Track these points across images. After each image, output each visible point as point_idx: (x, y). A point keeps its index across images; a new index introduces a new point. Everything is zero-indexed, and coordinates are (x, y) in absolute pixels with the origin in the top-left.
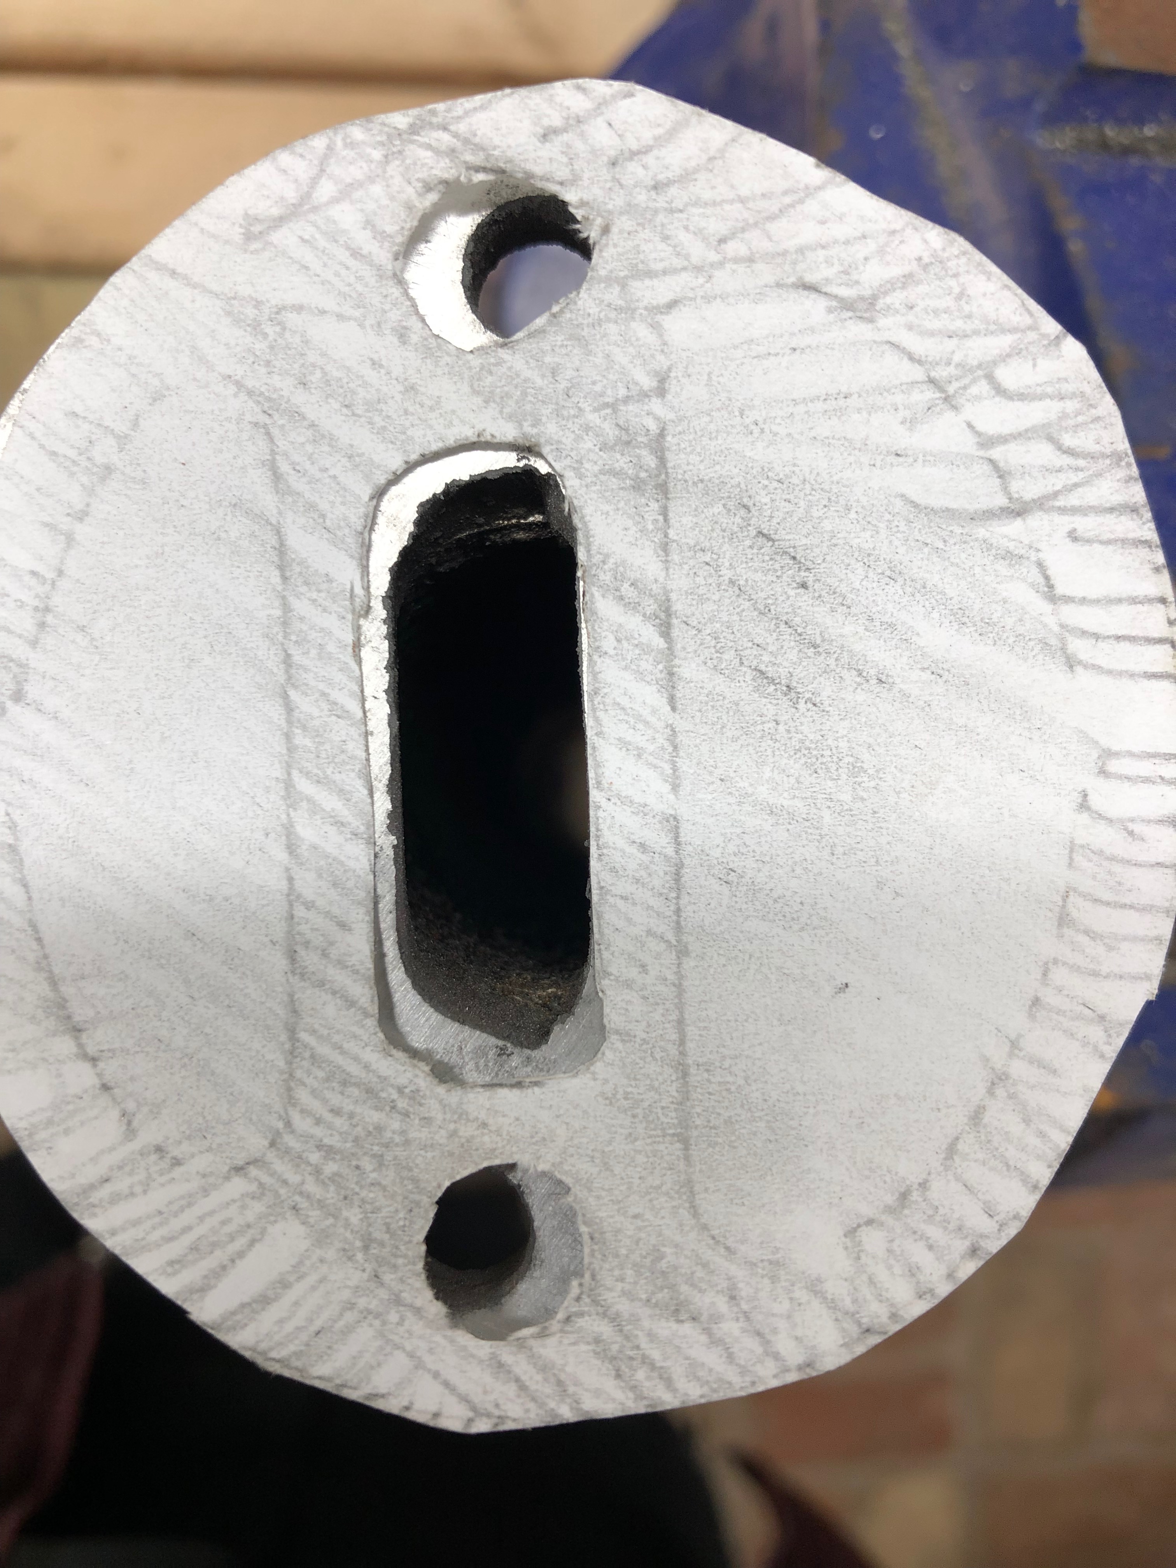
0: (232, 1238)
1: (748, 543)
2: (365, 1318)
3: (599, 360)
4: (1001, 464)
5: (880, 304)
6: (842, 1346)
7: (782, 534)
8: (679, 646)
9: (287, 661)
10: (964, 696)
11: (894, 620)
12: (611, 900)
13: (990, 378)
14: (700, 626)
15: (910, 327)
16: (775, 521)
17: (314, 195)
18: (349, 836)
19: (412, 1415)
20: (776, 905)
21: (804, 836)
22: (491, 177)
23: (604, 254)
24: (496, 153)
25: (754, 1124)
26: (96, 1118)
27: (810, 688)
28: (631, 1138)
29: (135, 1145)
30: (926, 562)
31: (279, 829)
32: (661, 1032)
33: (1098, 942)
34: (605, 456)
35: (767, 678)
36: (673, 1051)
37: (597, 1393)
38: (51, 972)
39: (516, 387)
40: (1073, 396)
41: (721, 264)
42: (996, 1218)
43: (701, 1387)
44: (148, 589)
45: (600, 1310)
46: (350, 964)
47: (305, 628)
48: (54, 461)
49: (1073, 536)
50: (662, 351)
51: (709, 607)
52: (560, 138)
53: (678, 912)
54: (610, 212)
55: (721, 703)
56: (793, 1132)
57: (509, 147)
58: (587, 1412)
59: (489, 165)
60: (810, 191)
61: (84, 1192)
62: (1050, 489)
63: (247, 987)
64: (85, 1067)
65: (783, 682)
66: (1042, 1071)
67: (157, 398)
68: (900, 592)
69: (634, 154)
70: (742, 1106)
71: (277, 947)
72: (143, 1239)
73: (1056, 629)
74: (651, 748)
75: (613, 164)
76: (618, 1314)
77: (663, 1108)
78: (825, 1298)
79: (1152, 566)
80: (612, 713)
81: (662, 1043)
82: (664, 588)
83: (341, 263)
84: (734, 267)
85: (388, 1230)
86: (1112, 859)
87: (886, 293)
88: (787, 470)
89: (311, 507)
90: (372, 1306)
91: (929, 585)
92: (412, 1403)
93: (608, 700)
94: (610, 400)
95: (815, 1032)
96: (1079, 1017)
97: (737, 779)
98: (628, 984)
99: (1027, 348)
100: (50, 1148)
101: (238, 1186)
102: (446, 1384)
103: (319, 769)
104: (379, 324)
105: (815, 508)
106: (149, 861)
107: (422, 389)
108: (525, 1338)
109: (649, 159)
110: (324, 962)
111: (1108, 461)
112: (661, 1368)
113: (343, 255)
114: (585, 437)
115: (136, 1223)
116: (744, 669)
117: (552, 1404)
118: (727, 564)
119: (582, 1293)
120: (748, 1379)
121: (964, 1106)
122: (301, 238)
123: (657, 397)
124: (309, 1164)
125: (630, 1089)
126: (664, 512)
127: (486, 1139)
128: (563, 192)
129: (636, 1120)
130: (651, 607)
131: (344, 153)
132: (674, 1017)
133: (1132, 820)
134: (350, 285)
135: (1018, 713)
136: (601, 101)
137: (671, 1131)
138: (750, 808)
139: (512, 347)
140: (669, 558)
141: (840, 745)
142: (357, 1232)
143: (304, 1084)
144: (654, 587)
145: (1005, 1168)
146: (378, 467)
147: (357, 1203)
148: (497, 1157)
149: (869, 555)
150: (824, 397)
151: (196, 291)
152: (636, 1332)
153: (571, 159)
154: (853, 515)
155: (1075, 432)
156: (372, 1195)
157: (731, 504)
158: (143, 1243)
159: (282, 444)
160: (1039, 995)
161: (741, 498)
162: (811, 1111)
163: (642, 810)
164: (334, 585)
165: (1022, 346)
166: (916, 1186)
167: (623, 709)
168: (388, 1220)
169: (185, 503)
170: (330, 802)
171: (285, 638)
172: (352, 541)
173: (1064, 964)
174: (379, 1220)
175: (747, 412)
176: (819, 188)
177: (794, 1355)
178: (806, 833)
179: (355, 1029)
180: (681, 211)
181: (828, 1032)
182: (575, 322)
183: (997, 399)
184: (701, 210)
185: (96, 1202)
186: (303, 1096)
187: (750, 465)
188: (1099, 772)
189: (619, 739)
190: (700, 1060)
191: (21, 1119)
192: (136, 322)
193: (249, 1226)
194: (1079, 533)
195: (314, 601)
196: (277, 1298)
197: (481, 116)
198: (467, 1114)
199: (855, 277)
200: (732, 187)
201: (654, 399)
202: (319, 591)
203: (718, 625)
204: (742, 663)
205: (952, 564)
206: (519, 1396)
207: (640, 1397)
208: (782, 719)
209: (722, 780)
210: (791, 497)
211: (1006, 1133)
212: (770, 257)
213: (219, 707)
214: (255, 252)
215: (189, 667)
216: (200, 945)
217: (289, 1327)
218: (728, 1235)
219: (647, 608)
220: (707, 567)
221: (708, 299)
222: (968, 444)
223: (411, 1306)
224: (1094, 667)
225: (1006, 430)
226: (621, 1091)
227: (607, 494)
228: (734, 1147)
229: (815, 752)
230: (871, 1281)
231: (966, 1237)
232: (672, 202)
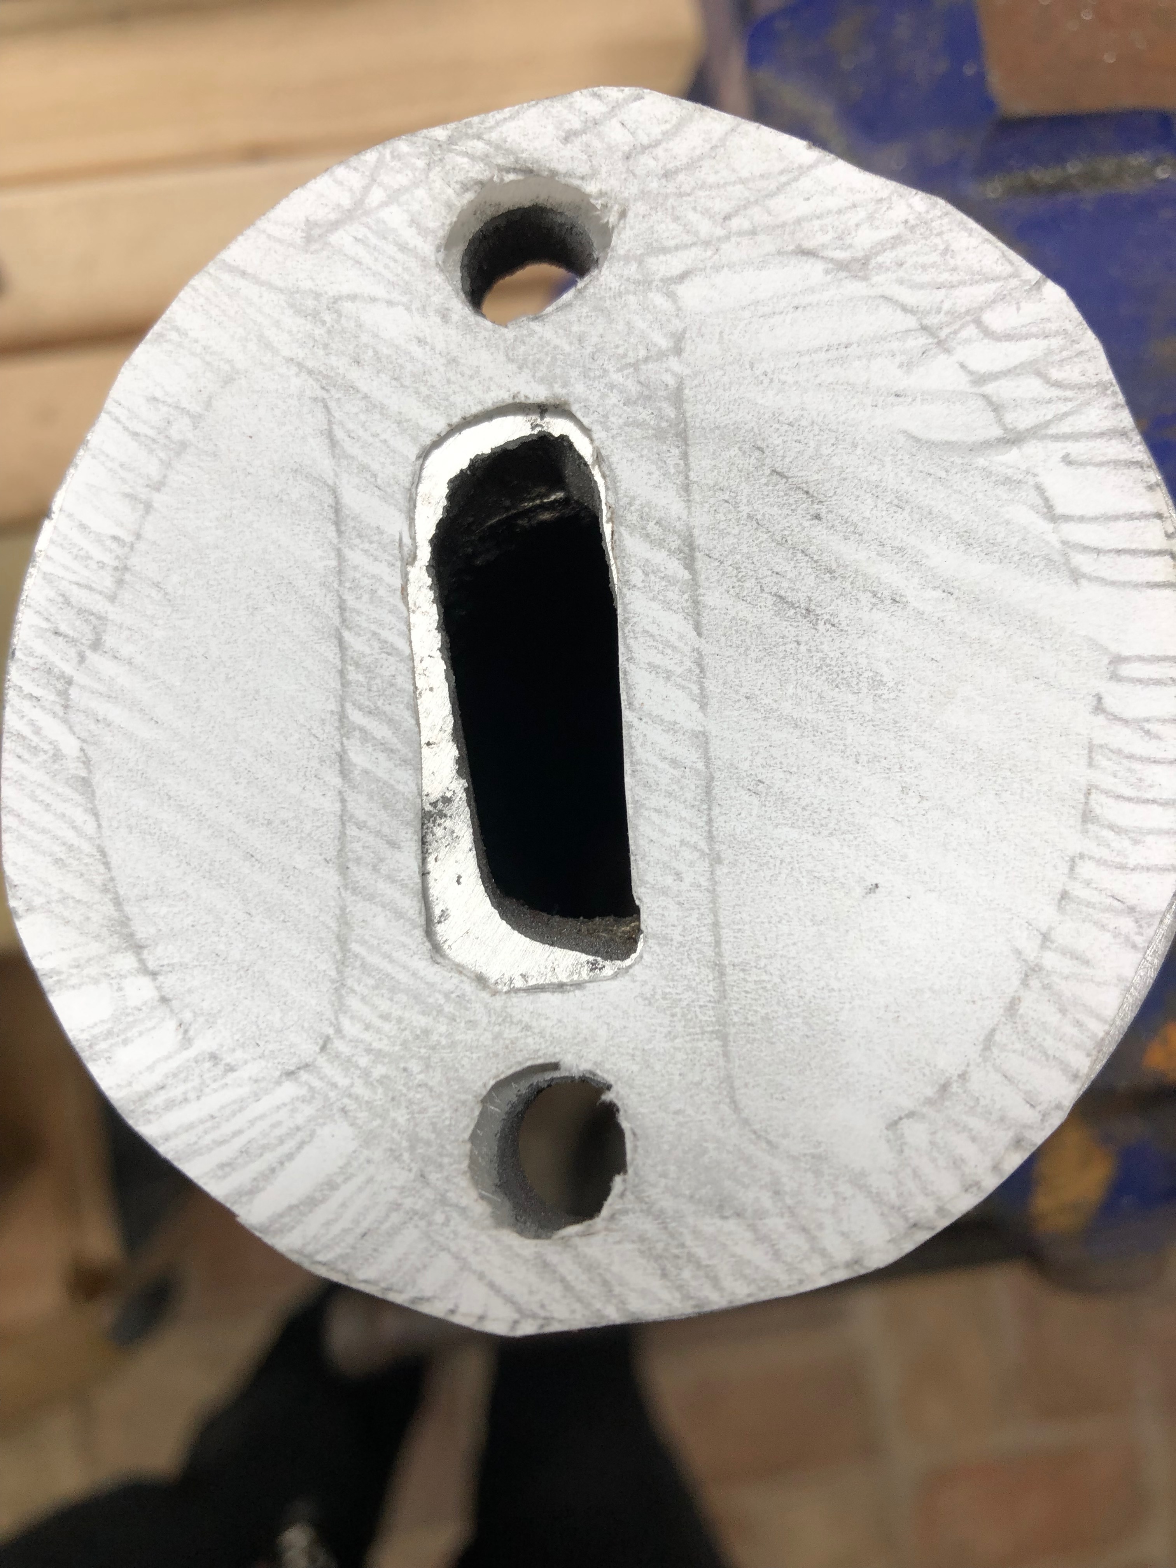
0: (281, 1141)
1: (764, 480)
2: (411, 1219)
3: (621, 326)
4: (994, 399)
5: (873, 263)
6: (889, 1241)
7: (794, 471)
8: (703, 577)
9: (342, 607)
10: (975, 611)
11: (904, 544)
12: (646, 813)
13: (978, 322)
14: (722, 558)
15: (901, 282)
16: (787, 460)
17: (367, 201)
18: (398, 762)
19: (457, 1319)
20: (805, 813)
21: (829, 747)
22: (520, 177)
23: (622, 236)
24: (524, 155)
25: (792, 1020)
26: (154, 1028)
27: (827, 610)
28: (671, 1036)
29: (191, 1053)
30: (930, 491)
31: (333, 756)
32: (697, 935)
33: (1124, 836)
34: (629, 410)
35: (787, 602)
36: (709, 952)
37: (644, 1293)
38: (116, 893)
39: (547, 354)
40: (1057, 333)
41: (728, 237)
42: (1039, 1108)
43: (749, 1285)
44: (217, 547)
45: (645, 1207)
46: (399, 878)
47: (358, 575)
48: (136, 441)
49: (1067, 460)
50: (677, 315)
51: (730, 540)
52: (579, 139)
53: (710, 821)
54: (626, 200)
55: (744, 627)
56: (830, 1028)
57: (536, 150)
58: (633, 1313)
59: (518, 166)
60: (803, 170)
61: (140, 1099)
62: (1042, 419)
63: (302, 903)
64: (145, 981)
65: (802, 606)
66: (1075, 962)
67: (228, 381)
68: (909, 519)
69: (645, 148)
70: (778, 1003)
71: (330, 865)
72: (196, 1143)
73: (1058, 546)
74: (679, 671)
75: (627, 158)
76: (662, 1211)
77: (701, 1007)
78: (870, 1192)
79: (1145, 484)
80: (642, 640)
81: (698, 946)
82: (687, 525)
83: (390, 257)
84: (739, 239)
85: (434, 1130)
86: (1130, 757)
87: (877, 254)
88: (797, 413)
89: (364, 468)
90: (417, 1207)
91: (935, 511)
92: (457, 1306)
93: (637, 629)
94: (632, 361)
95: (847, 931)
96: (1109, 909)
97: (763, 696)
98: (664, 891)
99: (1010, 294)
100: (110, 1058)
101: (289, 1090)
102: (492, 1285)
103: (370, 701)
104: (424, 307)
105: (824, 447)
106: (212, 790)
107: (462, 361)
108: (570, 1237)
109: (659, 151)
110: (374, 877)
111: (1094, 391)
112: (707, 1266)
113: (392, 250)
114: (611, 395)
115: (190, 1127)
116: (765, 595)
117: (598, 1305)
118: (745, 501)
119: (625, 1190)
120: (796, 1277)
121: (1000, 998)
122: (355, 238)
123: (674, 356)
124: (357, 1067)
125: (668, 990)
126: (685, 456)
127: (530, 1040)
128: (584, 185)
129: (676, 1019)
130: (675, 542)
131: (392, 164)
132: (709, 920)
133: (1148, 720)
134: (398, 275)
135: (1029, 624)
136: (614, 104)
137: (710, 1029)
138: (776, 723)
139: (543, 320)
140: (691, 498)
141: (860, 661)
142: (404, 1133)
143: (353, 991)
144: (678, 524)
145: (1044, 1058)
146: (425, 430)
147: (404, 1104)
148: (540, 1057)
149: (877, 487)
150: (826, 348)
151: (264, 289)
152: (681, 1230)
153: (591, 156)
154: (859, 451)
155: (1061, 366)
156: (418, 1096)
157: (746, 447)
158: (196, 1147)
159: (338, 414)
160: (1067, 888)
161: (755, 441)
162: (847, 1006)
163: (672, 728)
164: (385, 536)
165: (1005, 292)
166: (955, 1078)
167: (652, 636)
168: (434, 1120)
169: (251, 470)
170: (381, 731)
171: (340, 585)
172: (400, 497)
173: (1090, 858)
174: (426, 1121)
175: (756, 365)
176: (811, 167)
177: (842, 1252)
178: (831, 743)
179: (403, 939)
180: (689, 195)
181: (860, 931)
182: (598, 296)
183: (986, 341)
184: (707, 193)
185: (151, 1108)
186: (353, 1002)
187: (762, 411)
188: (1111, 678)
189: (649, 664)
190: (736, 961)
191: (83, 1031)
192: (211, 317)
193: (298, 1129)
194: (1073, 457)
195: (366, 551)
196: (324, 1199)
197: (512, 124)
198: (511, 1016)
199: (848, 241)
200: (734, 170)
201: (671, 358)
202: (371, 542)
203: (739, 557)
204: (762, 590)
205: (955, 491)
206: (564, 1297)
207: (687, 1297)
208: (803, 639)
209: (747, 698)
210: (801, 438)
211: (1043, 1023)
212: (770, 229)
213: (279, 649)
214: (316, 251)
215: (252, 614)
216: (258, 865)
217: (336, 1229)
218: (769, 1129)
219: (672, 544)
220: (727, 505)
221: (717, 269)
222: (962, 382)
223: (456, 1206)
224: (1097, 579)
225: (997, 367)
226: (659, 991)
227: (632, 443)
228: (773, 1043)
229: (836, 669)
230: (916, 1174)
231: (1009, 1128)
232: (680, 187)
